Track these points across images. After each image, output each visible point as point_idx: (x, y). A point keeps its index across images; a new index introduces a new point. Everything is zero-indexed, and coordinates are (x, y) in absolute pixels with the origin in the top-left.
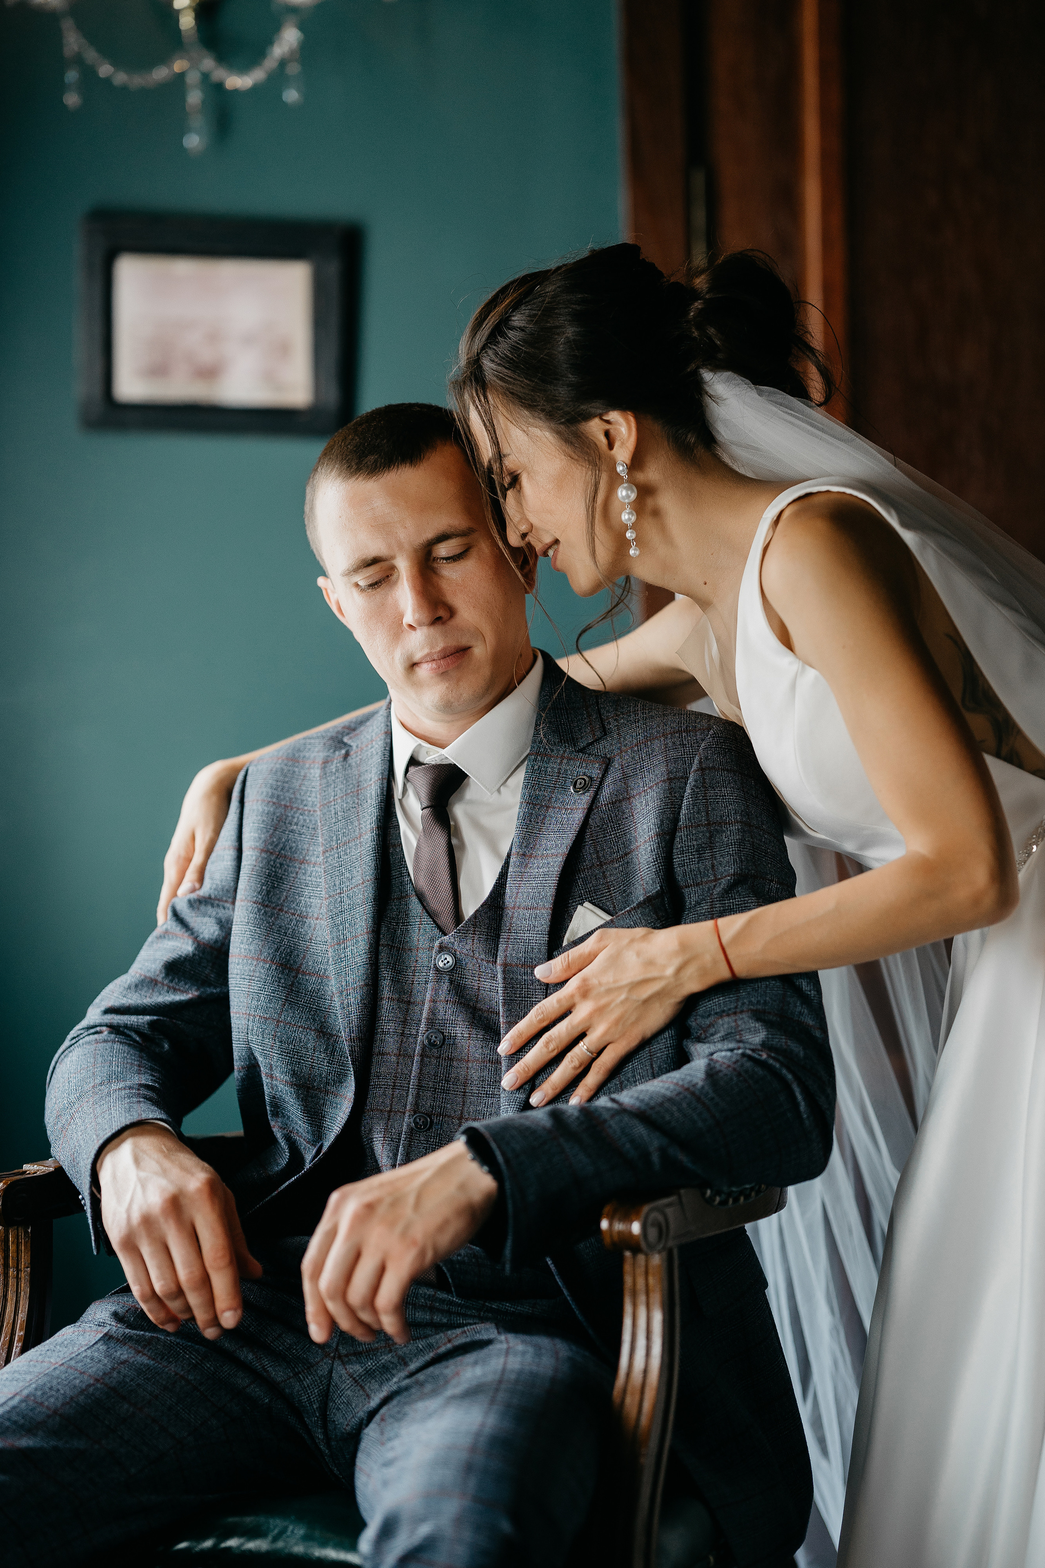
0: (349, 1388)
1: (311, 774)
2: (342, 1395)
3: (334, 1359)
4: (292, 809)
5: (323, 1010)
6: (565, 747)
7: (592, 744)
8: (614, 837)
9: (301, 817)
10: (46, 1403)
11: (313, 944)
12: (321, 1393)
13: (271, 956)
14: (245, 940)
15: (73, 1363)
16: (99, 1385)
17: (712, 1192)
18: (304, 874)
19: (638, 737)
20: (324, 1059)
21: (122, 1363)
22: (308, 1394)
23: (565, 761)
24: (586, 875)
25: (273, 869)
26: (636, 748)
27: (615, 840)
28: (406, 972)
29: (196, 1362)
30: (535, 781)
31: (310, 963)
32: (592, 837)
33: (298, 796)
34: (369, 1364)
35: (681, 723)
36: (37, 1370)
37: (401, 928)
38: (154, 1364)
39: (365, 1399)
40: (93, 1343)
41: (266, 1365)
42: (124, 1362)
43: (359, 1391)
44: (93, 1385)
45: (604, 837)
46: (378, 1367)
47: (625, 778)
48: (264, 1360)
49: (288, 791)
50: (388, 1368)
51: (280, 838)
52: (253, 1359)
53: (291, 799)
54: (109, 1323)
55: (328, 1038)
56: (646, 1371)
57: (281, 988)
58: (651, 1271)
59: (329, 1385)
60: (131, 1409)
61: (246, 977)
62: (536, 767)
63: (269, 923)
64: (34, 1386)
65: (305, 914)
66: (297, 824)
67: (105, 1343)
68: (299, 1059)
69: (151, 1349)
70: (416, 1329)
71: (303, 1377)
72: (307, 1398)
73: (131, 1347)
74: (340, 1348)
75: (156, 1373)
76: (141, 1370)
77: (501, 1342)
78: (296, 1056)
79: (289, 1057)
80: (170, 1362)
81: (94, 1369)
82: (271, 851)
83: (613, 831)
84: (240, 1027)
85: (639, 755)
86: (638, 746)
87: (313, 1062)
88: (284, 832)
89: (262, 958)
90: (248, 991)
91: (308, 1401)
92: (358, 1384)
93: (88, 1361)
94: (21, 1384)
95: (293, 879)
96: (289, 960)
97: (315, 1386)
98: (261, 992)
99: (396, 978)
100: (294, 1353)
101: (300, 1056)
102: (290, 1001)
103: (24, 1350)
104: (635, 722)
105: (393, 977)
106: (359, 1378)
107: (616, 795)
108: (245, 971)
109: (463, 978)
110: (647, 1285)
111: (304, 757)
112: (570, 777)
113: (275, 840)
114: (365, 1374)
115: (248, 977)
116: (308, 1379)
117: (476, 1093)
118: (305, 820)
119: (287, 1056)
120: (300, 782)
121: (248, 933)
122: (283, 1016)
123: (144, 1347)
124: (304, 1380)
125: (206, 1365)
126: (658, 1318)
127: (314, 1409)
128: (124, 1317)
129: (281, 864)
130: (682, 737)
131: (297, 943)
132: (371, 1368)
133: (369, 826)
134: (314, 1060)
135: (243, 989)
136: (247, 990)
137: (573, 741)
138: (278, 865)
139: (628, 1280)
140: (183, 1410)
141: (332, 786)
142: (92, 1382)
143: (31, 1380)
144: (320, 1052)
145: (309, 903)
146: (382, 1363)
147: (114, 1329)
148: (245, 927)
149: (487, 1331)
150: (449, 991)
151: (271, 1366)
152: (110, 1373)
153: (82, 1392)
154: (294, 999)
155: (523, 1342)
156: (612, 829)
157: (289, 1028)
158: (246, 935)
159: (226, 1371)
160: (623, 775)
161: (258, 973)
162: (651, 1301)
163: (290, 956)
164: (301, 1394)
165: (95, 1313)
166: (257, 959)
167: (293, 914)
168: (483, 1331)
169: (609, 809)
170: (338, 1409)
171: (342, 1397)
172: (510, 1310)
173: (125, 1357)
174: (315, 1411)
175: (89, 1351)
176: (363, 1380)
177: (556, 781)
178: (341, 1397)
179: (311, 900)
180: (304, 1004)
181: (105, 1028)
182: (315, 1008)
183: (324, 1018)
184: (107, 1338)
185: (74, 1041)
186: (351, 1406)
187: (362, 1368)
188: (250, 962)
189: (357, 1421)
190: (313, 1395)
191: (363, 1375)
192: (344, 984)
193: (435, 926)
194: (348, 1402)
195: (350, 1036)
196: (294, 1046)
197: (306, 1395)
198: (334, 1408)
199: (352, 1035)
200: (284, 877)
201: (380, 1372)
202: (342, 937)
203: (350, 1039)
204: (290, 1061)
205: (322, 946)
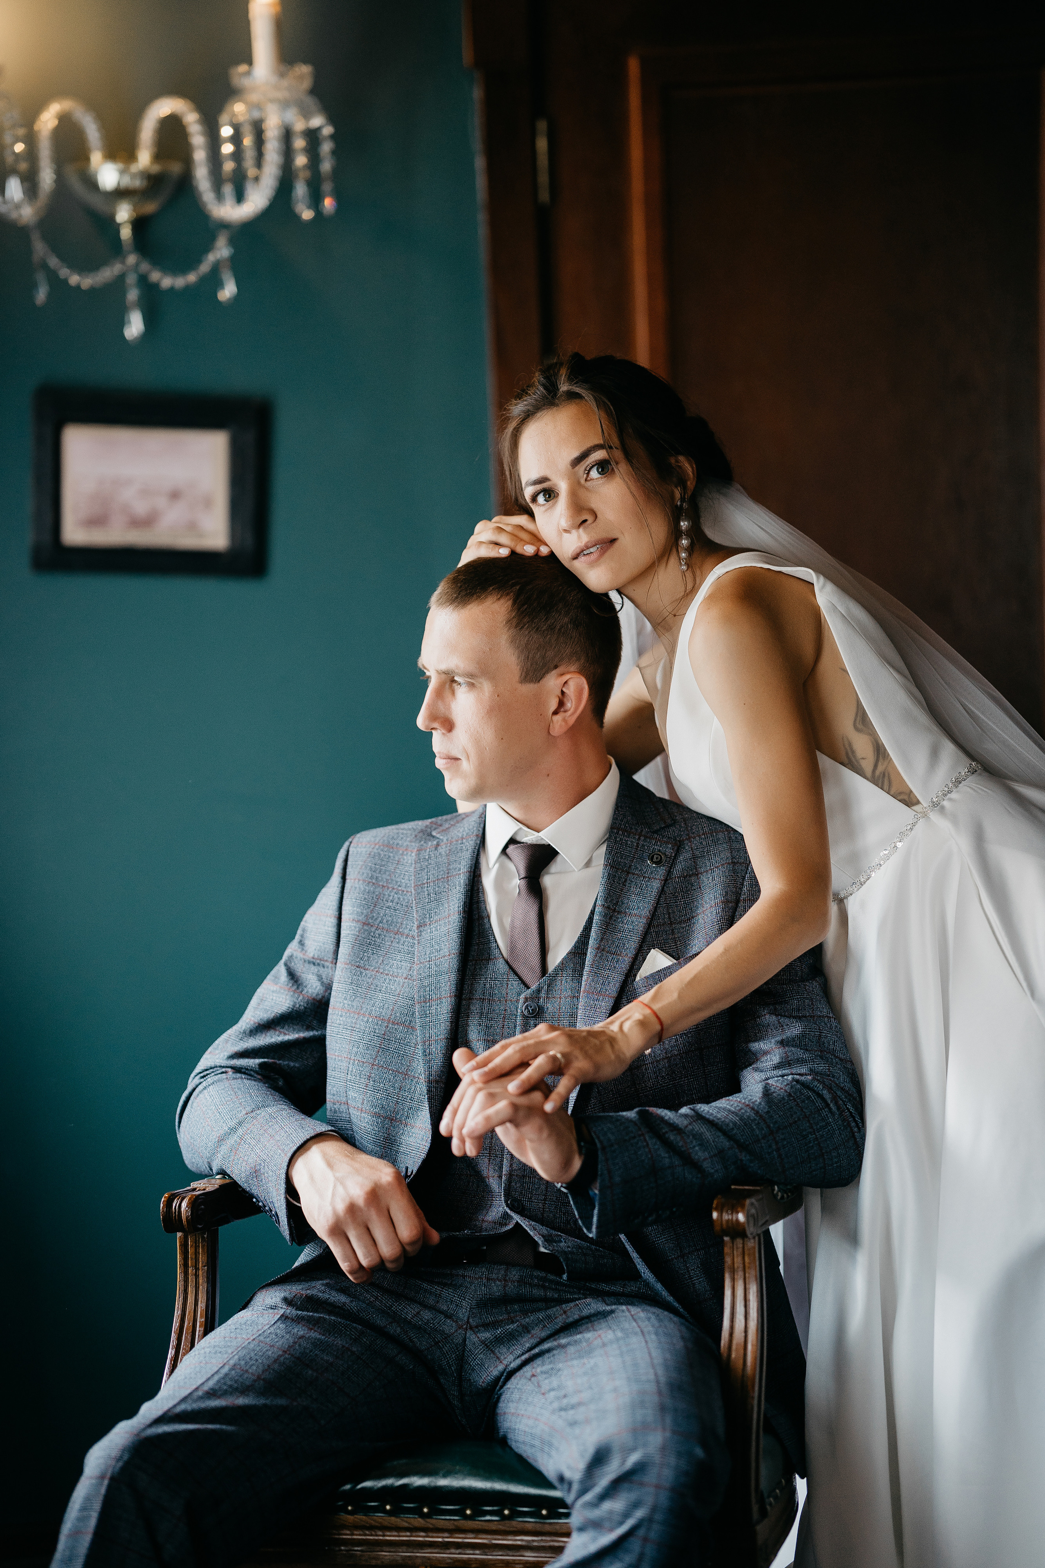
0: (482, 1352)
1: (404, 859)
2: (476, 1358)
3: (467, 1330)
4: (388, 888)
5: (409, 1056)
6: (642, 828)
7: (663, 828)
8: (684, 904)
9: (396, 895)
10: (250, 1371)
11: (401, 1001)
12: (458, 1357)
13: (369, 1010)
14: (349, 997)
15: (261, 1338)
16: (287, 1356)
18: (398, 943)
19: (704, 828)
20: (407, 1096)
21: (300, 1338)
22: (447, 1358)
23: (643, 839)
24: (659, 930)
25: (373, 939)
26: (703, 837)
28: (497, 1019)
29: (355, 1337)
32: (666, 902)
33: (394, 878)
34: (499, 1332)
36: (234, 1344)
37: (489, 983)
39: (495, 1361)
40: (273, 1323)
41: (412, 1337)
42: (302, 1337)
43: (490, 1354)
45: (675, 903)
46: (506, 1335)
47: (695, 858)
48: (410, 1332)
49: (385, 873)
50: (514, 1336)
51: (379, 913)
52: (401, 1332)
53: (387, 880)
54: (281, 1306)
55: (411, 1080)
57: (376, 1037)
59: (464, 1351)
60: (315, 1374)
61: (348, 1028)
64: (236, 1357)
65: (397, 975)
66: (392, 901)
67: (284, 1323)
69: (319, 1327)
70: (530, 1305)
71: (442, 1345)
73: (304, 1325)
74: (471, 1320)
75: (328, 1345)
76: (316, 1344)
77: (623, 1311)
78: (385, 1093)
79: (380, 1093)
81: (281, 1343)
82: (372, 924)
83: (683, 899)
85: (706, 842)
86: (704, 835)
87: (398, 1099)
88: (381, 908)
89: (362, 1012)
90: (350, 1040)
91: (447, 1364)
92: (489, 1349)
94: (226, 1356)
95: (389, 946)
98: (361, 1041)
99: (488, 1024)
100: (431, 1327)
101: (388, 1093)
102: (383, 1048)
103: (205, 1333)
106: (490, 1344)
107: (686, 871)
111: (399, 845)
112: (647, 851)
113: (374, 915)
115: (350, 1028)
116: (447, 1347)
118: (399, 898)
119: (378, 1093)
120: (395, 865)
121: (352, 991)
122: (376, 1061)
123: (314, 1325)
125: (362, 1340)
127: (452, 1370)
128: (292, 1301)
132: (500, 1336)
134: (399, 1097)
135: (346, 1037)
137: (649, 825)
138: (377, 936)
139: (728, 1259)
140: (353, 1374)
141: (426, 871)
142: (281, 1353)
143: (233, 1353)
144: (405, 1090)
145: (401, 966)
146: (509, 1331)
147: (288, 1311)
148: (348, 986)
151: (416, 1337)
152: (290, 1346)
153: (275, 1361)
154: (386, 1046)
156: (682, 897)
158: (349, 993)
159: (379, 1344)
160: (693, 856)
161: (359, 1025)
163: (383, 1009)
164: (442, 1359)
166: (357, 1013)
167: (387, 975)
169: (681, 880)
170: (473, 1370)
173: (301, 1333)
174: (453, 1372)
175: (272, 1329)
177: (635, 853)
178: (475, 1360)
179: (404, 964)
180: (394, 1050)
181: (229, 1070)
182: (402, 1054)
183: (410, 1063)
184: (283, 1318)
185: (202, 1080)
186: (484, 1366)
187: (493, 1336)
188: (352, 1015)
189: (492, 1379)
190: (450, 1360)
191: (494, 1342)
192: (427, 1035)
193: (520, 982)
194: (482, 1364)
195: (429, 1078)
196: (385, 1085)
197: (445, 1360)
198: (469, 1369)
199: (431, 1078)
200: (381, 945)
201: (507, 1339)
202: (428, 997)
203: (429, 1080)
204: (380, 1097)
205: (408, 1001)
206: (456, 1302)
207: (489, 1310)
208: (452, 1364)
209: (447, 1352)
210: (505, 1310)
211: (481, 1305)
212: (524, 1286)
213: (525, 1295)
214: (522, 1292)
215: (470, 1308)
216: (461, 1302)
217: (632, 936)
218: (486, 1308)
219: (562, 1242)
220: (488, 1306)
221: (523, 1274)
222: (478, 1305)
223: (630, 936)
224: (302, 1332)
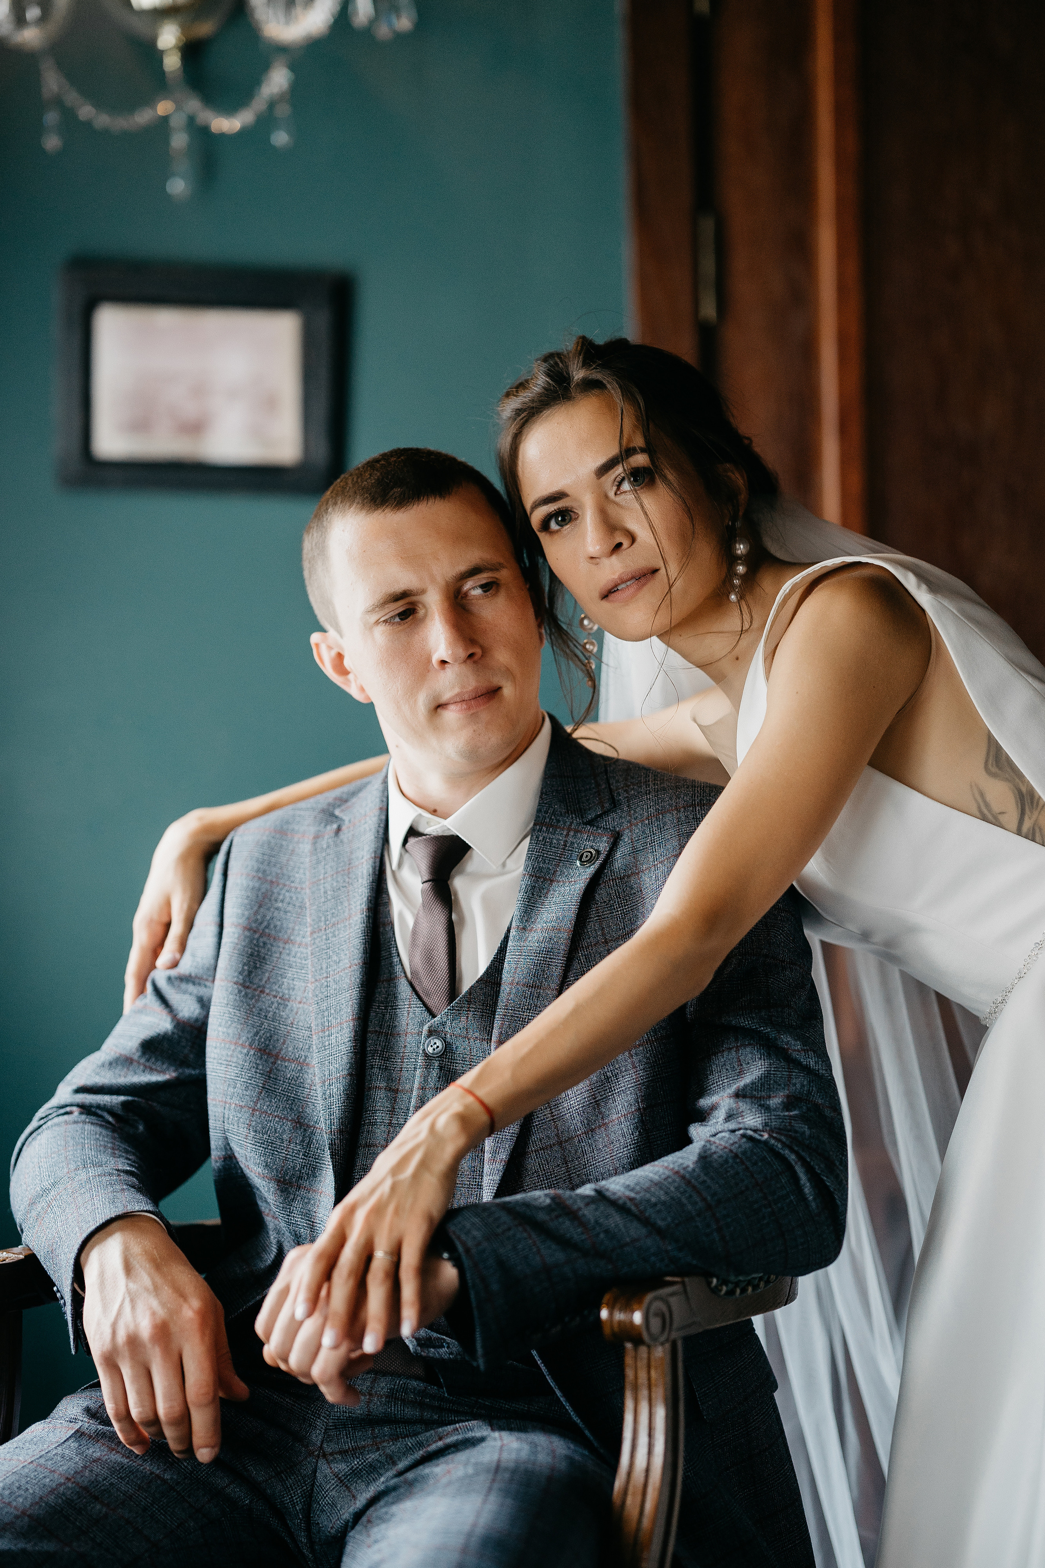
0: (334, 1488)
1: (300, 848)
2: (327, 1496)
3: (319, 1457)
4: (278, 885)
5: (301, 1099)
6: (572, 818)
7: (600, 816)
8: (621, 914)
9: (287, 894)
10: (14, 1504)
11: (294, 1029)
12: (305, 1493)
13: (250, 1040)
14: (224, 1023)
15: (42, 1461)
16: (70, 1485)
17: (718, 1281)
18: (289, 954)
19: (649, 810)
20: (299, 1151)
21: (94, 1461)
22: (291, 1494)
23: (572, 833)
24: (590, 952)
25: (256, 949)
26: (647, 822)
27: (622, 916)
28: (394, 1059)
30: (539, 852)
31: (290, 1049)
32: (598, 913)
33: (285, 872)
34: (356, 1463)
35: (695, 797)
37: (390, 1013)
38: (128, 1463)
39: (351, 1500)
40: (63, 1440)
42: (96, 1460)
43: (344, 1491)
44: (64, 1483)
45: (610, 913)
46: (364, 1466)
47: (635, 852)
49: (275, 865)
50: (375, 1467)
51: (264, 916)
53: (277, 875)
54: (81, 1419)
55: (305, 1130)
56: (647, 1470)
57: (258, 1074)
58: (653, 1363)
59: (313, 1485)
60: (104, 1510)
61: (223, 1062)
62: (541, 838)
63: (249, 1005)
65: (287, 996)
66: (282, 901)
67: (76, 1440)
68: (273, 1150)
70: (405, 1427)
71: (285, 1476)
72: (290, 1499)
73: (103, 1445)
74: (325, 1446)
75: (130, 1472)
76: (114, 1469)
77: (495, 1439)
78: (270, 1147)
80: (146, 1460)
81: (65, 1468)
82: (255, 929)
83: (620, 907)
84: (217, 1114)
85: (650, 829)
86: (649, 820)
87: (287, 1154)
88: (268, 909)
89: (241, 1042)
90: (228, 1077)
91: (290, 1502)
92: (344, 1484)
93: (59, 1458)
95: (276, 959)
96: (268, 1045)
97: (299, 1486)
98: (238, 1078)
99: (383, 1066)
101: (274, 1147)
102: (267, 1089)
104: (646, 793)
105: (380, 1065)
106: (345, 1478)
107: (625, 870)
108: (222, 1055)
109: (454, 1063)
110: (649, 1379)
111: (293, 830)
112: (577, 850)
113: (258, 919)
114: (351, 1473)
115: (225, 1062)
116: (291, 1479)
117: (467, 1185)
118: (291, 898)
119: (261, 1147)
120: (287, 857)
121: (227, 1015)
122: (259, 1105)
124: (287, 1480)
126: (660, 1413)
127: (297, 1510)
128: (92, 1412)
129: (265, 943)
130: (696, 811)
131: (278, 1028)
132: (358, 1468)
133: (359, 907)
134: (288, 1151)
135: (221, 1075)
136: (224, 1076)
137: (581, 812)
138: (261, 944)
139: (630, 1373)
140: (159, 1511)
141: (323, 863)
142: (62, 1480)
144: (296, 1143)
145: (292, 986)
146: (369, 1462)
147: (87, 1425)
148: (223, 1008)
149: (478, 1429)
150: (439, 1078)
152: (81, 1471)
153: (52, 1491)
154: (271, 1087)
155: (518, 1439)
156: (619, 905)
157: (264, 1118)
158: (224, 1018)
159: (205, 1470)
160: (633, 850)
161: (236, 1058)
162: (653, 1396)
163: (270, 1040)
164: (284, 1495)
165: (66, 1408)
166: (235, 1044)
167: (275, 997)
168: (475, 1429)
169: (616, 884)
170: (323, 1511)
171: (327, 1498)
172: (505, 1407)
173: (97, 1455)
174: (298, 1512)
175: (60, 1448)
176: (348, 1480)
177: (562, 854)
178: (325, 1498)
179: (295, 983)
180: (282, 1092)
181: (74, 1109)
182: (293, 1097)
183: (302, 1108)
184: (79, 1434)
185: (42, 1122)
186: (336, 1507)
187: (348, 1467)
188: (227, 1046)
189: (342, 1524)
190: (295, 1496)
191: (349, 1475)
192: (327, 1073)
193: (424, 1009)
194: (333, 1504)
195: (331, 1129)
196: (269, 1136)
197: (288, 1496)
198: (318, 1510)
199: (333, 1127)
200: (267, 957)
201: (366, 1471)
202: (326, 1024)
203: (331, 1131)
204: (263, 1152)
205: (304, 1032)
206: (310, 1421)
207: (349, 1433)
208: (297, 1502)
209: (291, 1486)
210: (372, 1434)
211: (339, 1425)
212: (395, 1402)
213: (395, 1414)
214: (391, 1410)
215: (326, 1430)
216: (315, 1420)
217: (552, 959)
218: (346, 1430)
219: (444, 1347)
220: (348, 1427)
221: (394, 1386)
222: (335, 1425)
223: (550, 958)
224: (99, 1454)
